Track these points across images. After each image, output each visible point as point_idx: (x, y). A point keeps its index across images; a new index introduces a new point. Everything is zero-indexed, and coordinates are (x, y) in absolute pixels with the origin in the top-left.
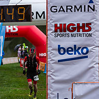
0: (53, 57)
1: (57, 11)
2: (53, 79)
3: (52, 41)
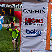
0: (24, 35)
1: (26, 12)
2: (23, 46)
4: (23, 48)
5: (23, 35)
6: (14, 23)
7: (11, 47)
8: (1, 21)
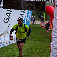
2: (54, 46)
3: (55, 25)
4: (54, 49)
5: (55, 35)
6: (44, 20)
7: (39, 48)
8: (29, 17)
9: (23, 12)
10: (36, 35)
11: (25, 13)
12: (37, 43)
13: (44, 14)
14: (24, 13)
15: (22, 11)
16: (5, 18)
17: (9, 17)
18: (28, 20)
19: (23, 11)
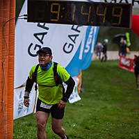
8: (90, 43)
9: (76, 30)
10: (107, 87)
11: (79, 32)
12: (109, 106)
13: (127, 35)
14: (77, 33)
15: (72, 29)
16: (32, 44)
17: (42, 43)
18: (87, 49)
19: (75, 27)
